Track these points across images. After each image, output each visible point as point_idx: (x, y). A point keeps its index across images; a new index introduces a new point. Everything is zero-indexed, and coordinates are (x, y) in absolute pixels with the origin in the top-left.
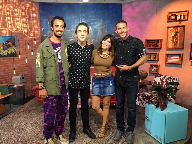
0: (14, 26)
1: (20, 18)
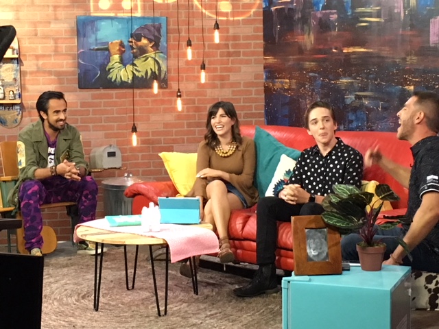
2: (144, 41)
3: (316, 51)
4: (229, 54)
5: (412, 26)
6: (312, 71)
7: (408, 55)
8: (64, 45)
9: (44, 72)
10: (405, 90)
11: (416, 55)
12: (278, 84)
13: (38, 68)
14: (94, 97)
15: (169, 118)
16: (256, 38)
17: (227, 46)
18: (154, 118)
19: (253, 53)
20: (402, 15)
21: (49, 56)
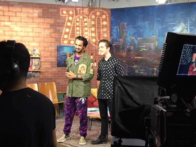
1: (89, 27)
5: (156, 52)
6: (125, 63)
7: (155, 60)
8: (53, 54)
9: (47, 62)
10: (153, 69)
11: (157, 60)
13: (45, 60)
14: (61, 69)
20: (153, 48)
21: (49, 57)
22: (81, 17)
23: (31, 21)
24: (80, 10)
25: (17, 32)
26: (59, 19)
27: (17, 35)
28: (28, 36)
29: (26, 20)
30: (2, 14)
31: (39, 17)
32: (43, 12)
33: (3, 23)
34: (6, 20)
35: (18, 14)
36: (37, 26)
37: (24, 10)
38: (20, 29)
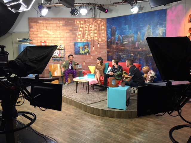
0: (89, 36)
1: (93, 30)
2: (86, 46)
3: (116, 48)
4: (101, 49)
5: (133, 44)
6: (115, 52)
7: (132, 49)
8: (72, 47)
10: (131, 55)
12: (109, 54)
13: (68, 51)
14: (77, 56)
15: (90, 60)
16: (105, 46)
17: (100, 47)
18: (88, 60)
19: (105, 48)
20: (131, 42)
21: (70, 49)
22: (88, 25)
23: (58, 28)
24: (87, 20)
25: (51, 35)
26: (75, 26)
27: (51, 37)
28: (57, 37)
29: (56, 28)
30: (43, 25)
31: (63, 26)
32: (65, 23)
33: (43, 30)
34: (45, 28)
35: (51, 25)
36: (62, 31)
37: (55, 22)
38: (52, 33)
